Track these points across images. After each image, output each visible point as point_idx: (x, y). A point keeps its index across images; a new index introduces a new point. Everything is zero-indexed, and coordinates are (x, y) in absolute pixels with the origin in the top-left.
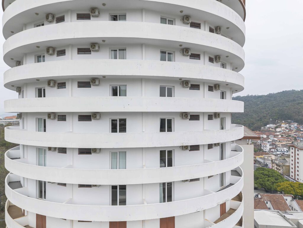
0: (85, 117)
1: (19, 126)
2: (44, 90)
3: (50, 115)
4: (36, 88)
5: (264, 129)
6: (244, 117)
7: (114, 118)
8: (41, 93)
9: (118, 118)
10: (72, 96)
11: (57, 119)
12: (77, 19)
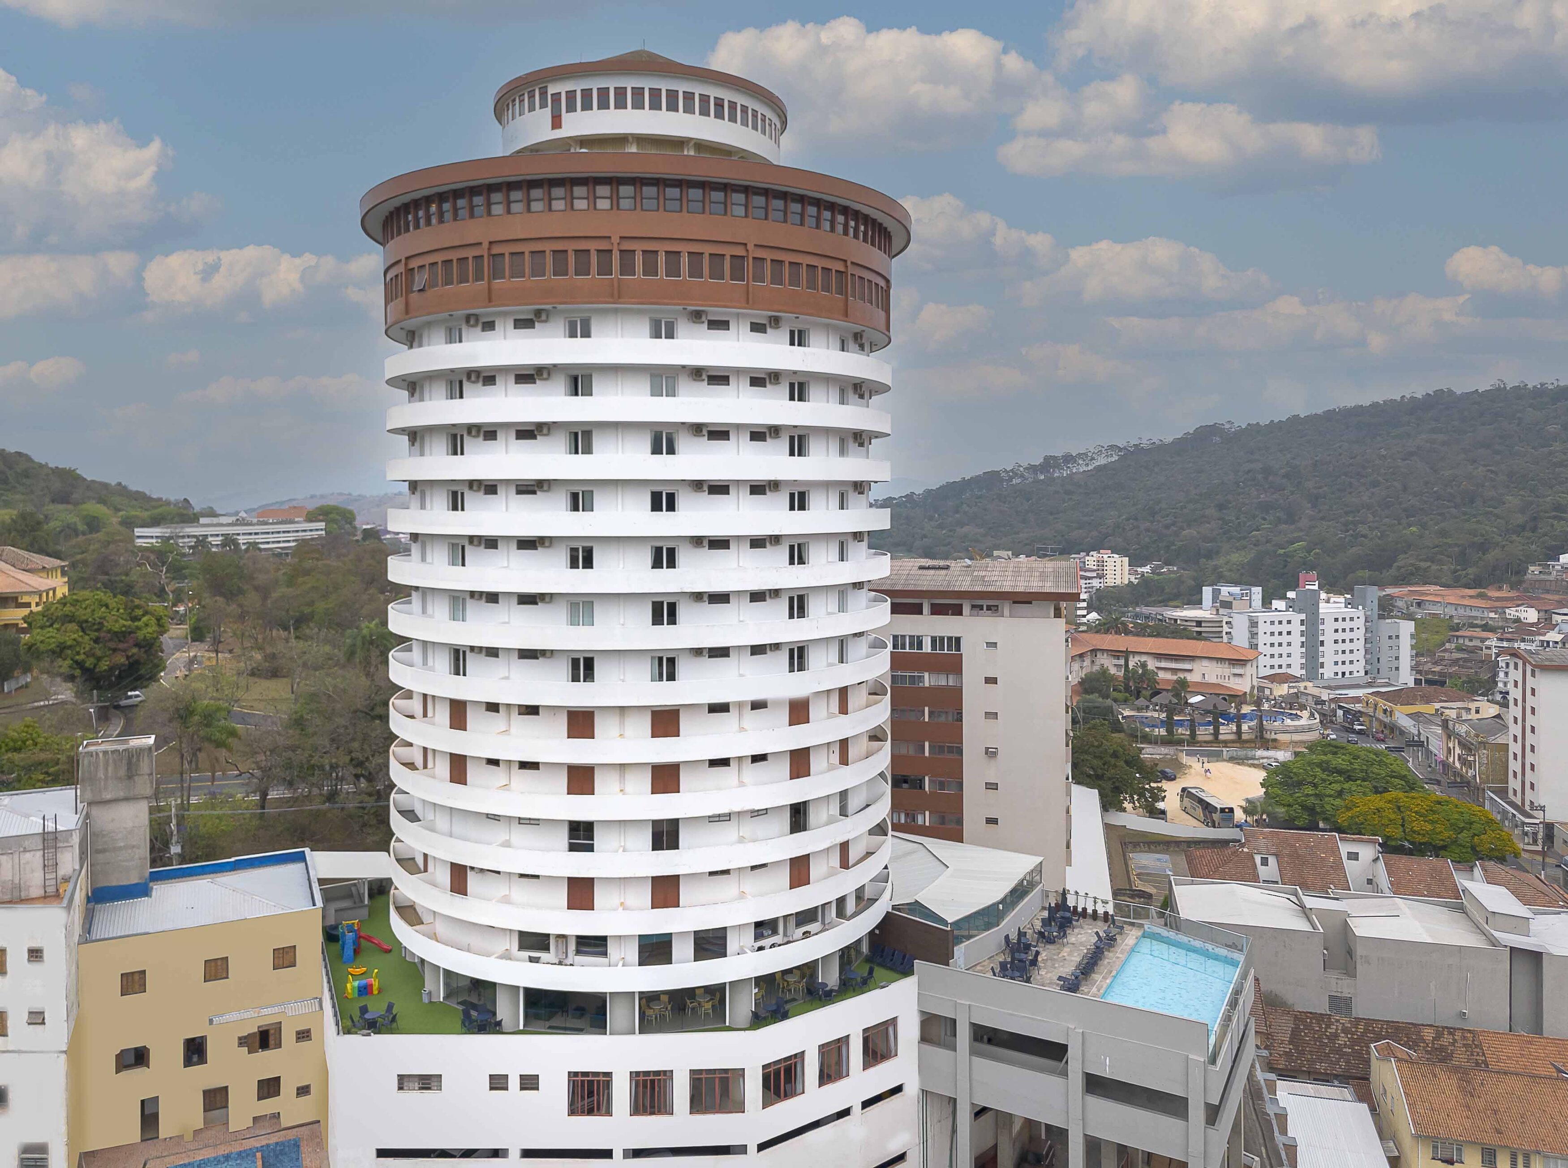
0: (528, 544)
1: (410, 555)
2: (462, 494)
3: (472, 539)
4: (448, 491)
5: (1542, 577)
6: (1453, 510)
7: (575, 545)
8: (456, 503)
9: (579, 545)
10: (507, 510)
11: (483, 546)
12: (516, 383)
